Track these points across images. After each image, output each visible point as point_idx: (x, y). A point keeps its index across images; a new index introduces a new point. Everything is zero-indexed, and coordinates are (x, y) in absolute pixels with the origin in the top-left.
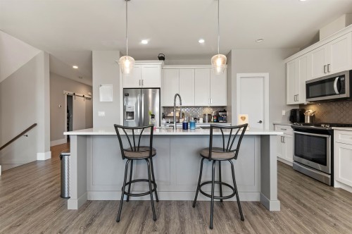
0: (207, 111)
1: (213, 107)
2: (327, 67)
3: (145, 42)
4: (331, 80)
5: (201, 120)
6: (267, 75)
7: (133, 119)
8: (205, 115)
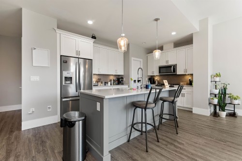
0: (112, 78)
1: (115, 75)
2: (167, 62)
3: (90, 22)
4: (170, 67)
5: (109, 83)
6: (141, 60)
7: (71, 83)
8: (111, 80)
